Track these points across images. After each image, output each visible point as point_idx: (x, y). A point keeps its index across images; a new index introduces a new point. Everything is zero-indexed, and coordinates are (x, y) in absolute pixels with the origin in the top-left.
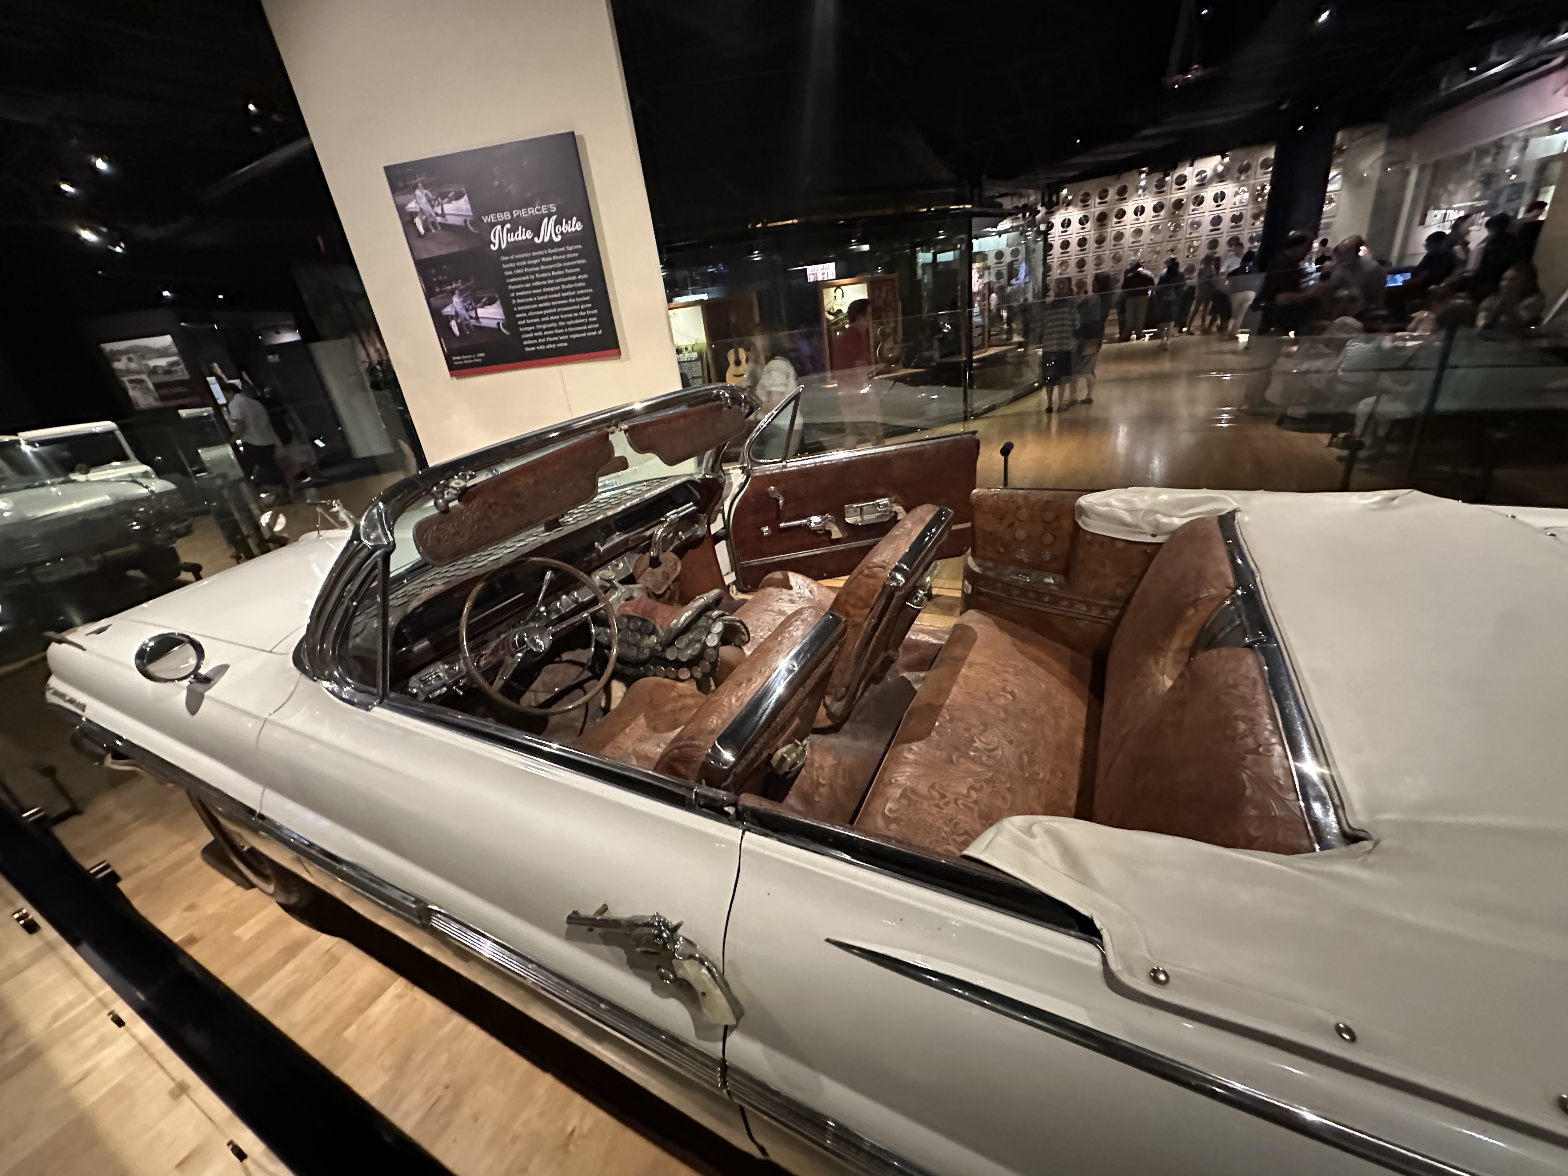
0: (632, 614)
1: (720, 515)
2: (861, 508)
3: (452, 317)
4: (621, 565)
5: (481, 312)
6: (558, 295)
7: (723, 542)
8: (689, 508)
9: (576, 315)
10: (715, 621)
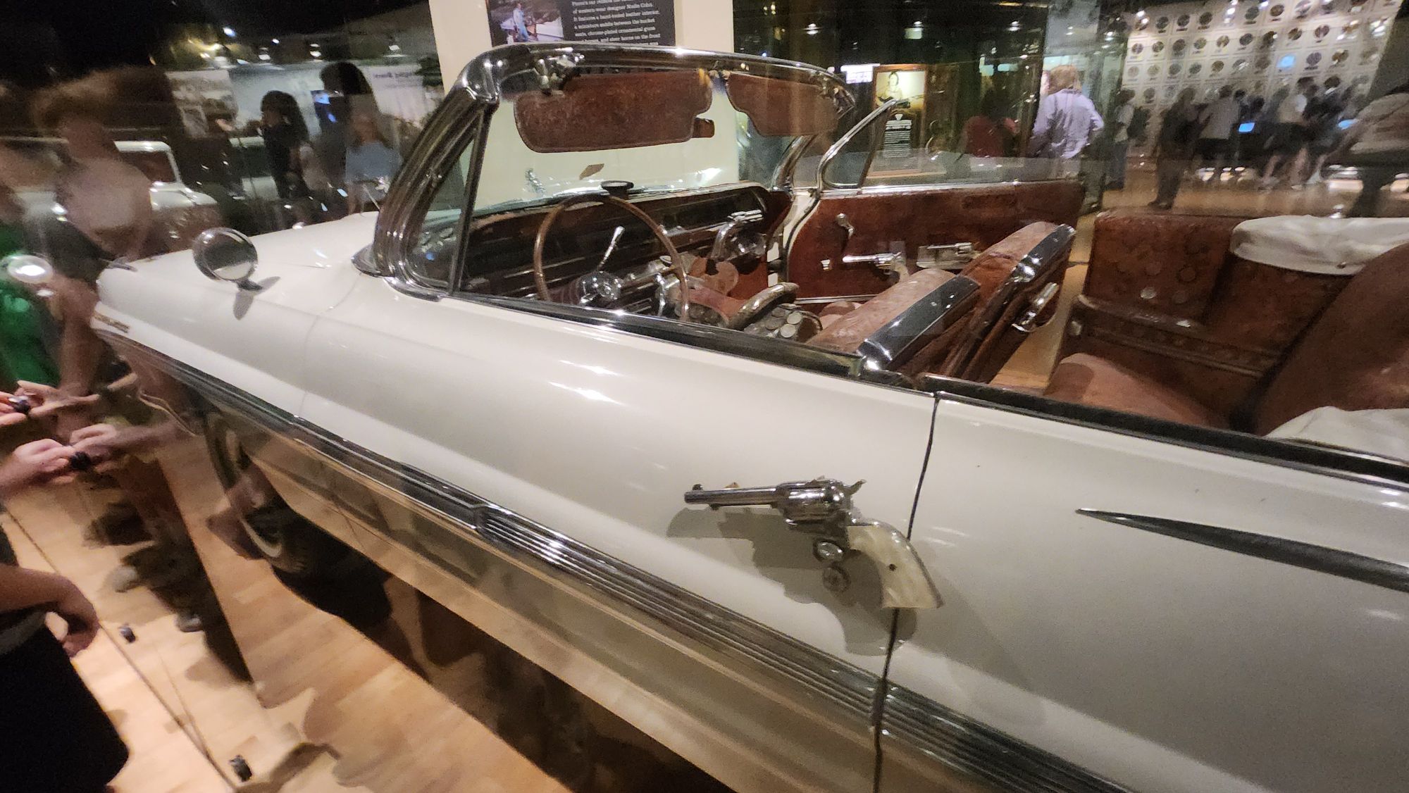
0: (696, 302)
2: (937, 250)
3: (510, 32)
5: (540, 28)
6: (623, 15)
7: (776, 274)
9: (638, 38)
10: (791, 312)
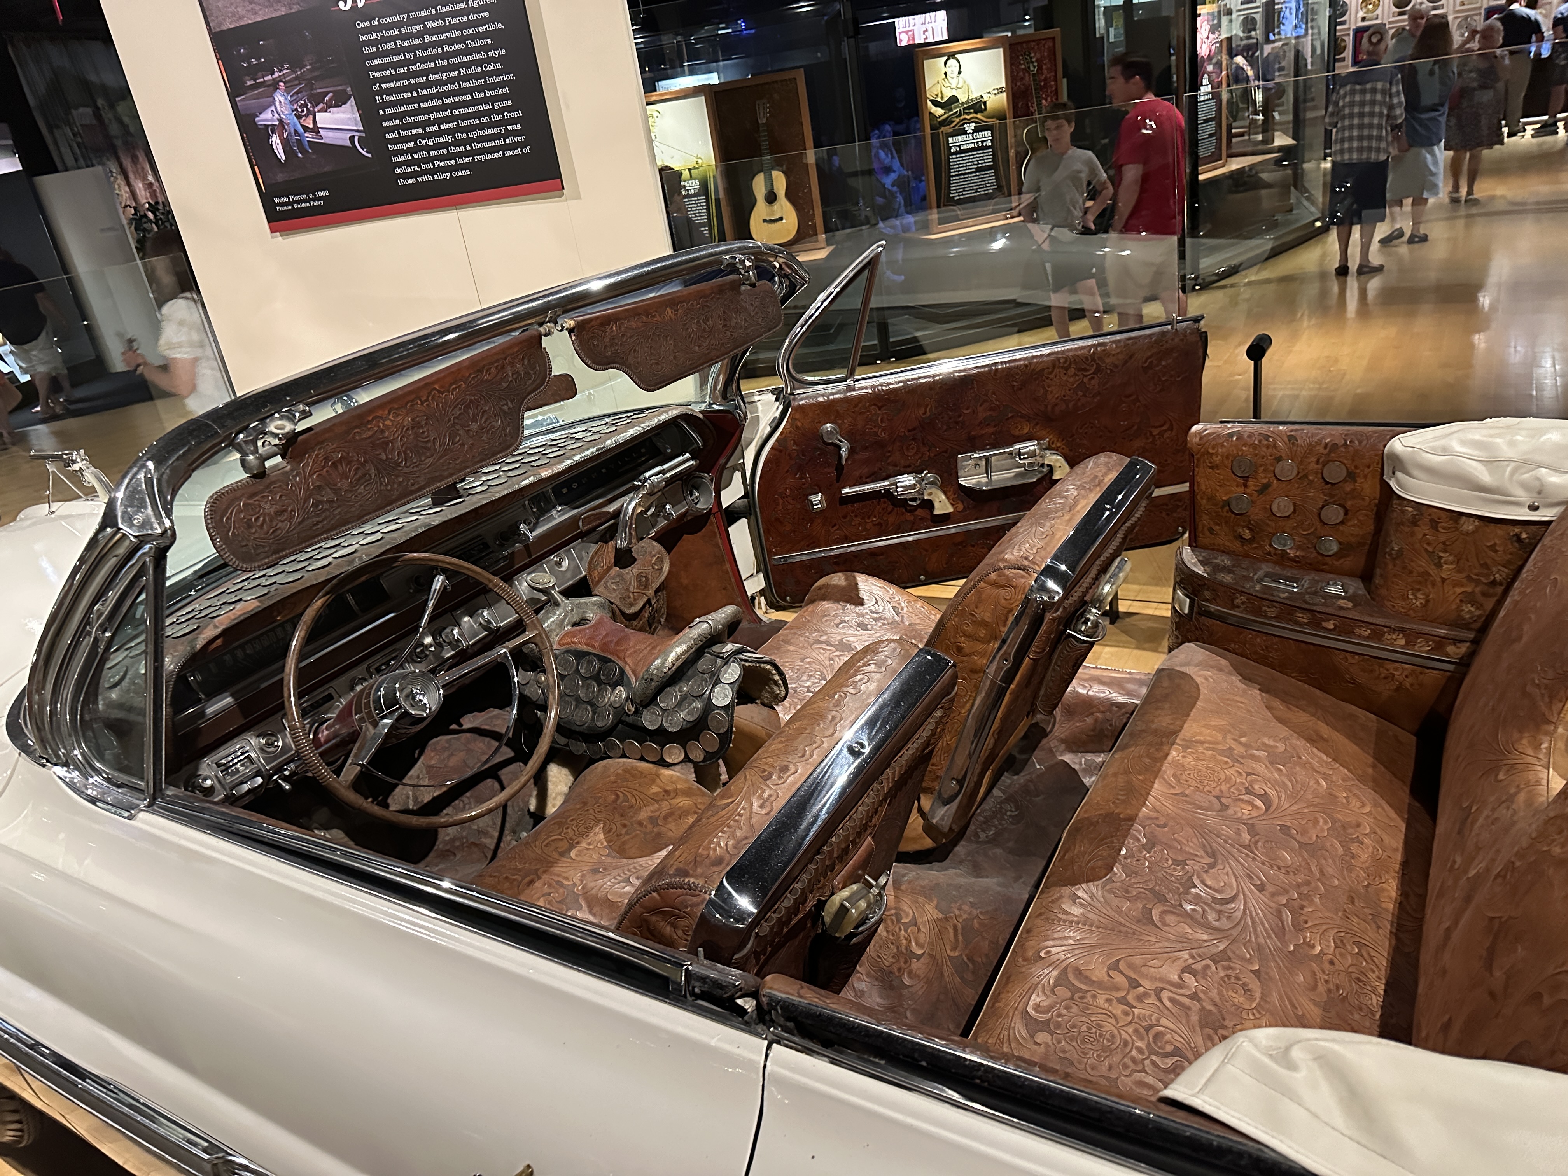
0: (585, 648)
1: (738, 475)
2: (987, 459)
3: (273, 128)
4: (566, 563)
5: (323, 119)
6: (455, 86)
7: (744, 522)
8: (683, 462)
9: (486, 120)
10: (726, 661)
